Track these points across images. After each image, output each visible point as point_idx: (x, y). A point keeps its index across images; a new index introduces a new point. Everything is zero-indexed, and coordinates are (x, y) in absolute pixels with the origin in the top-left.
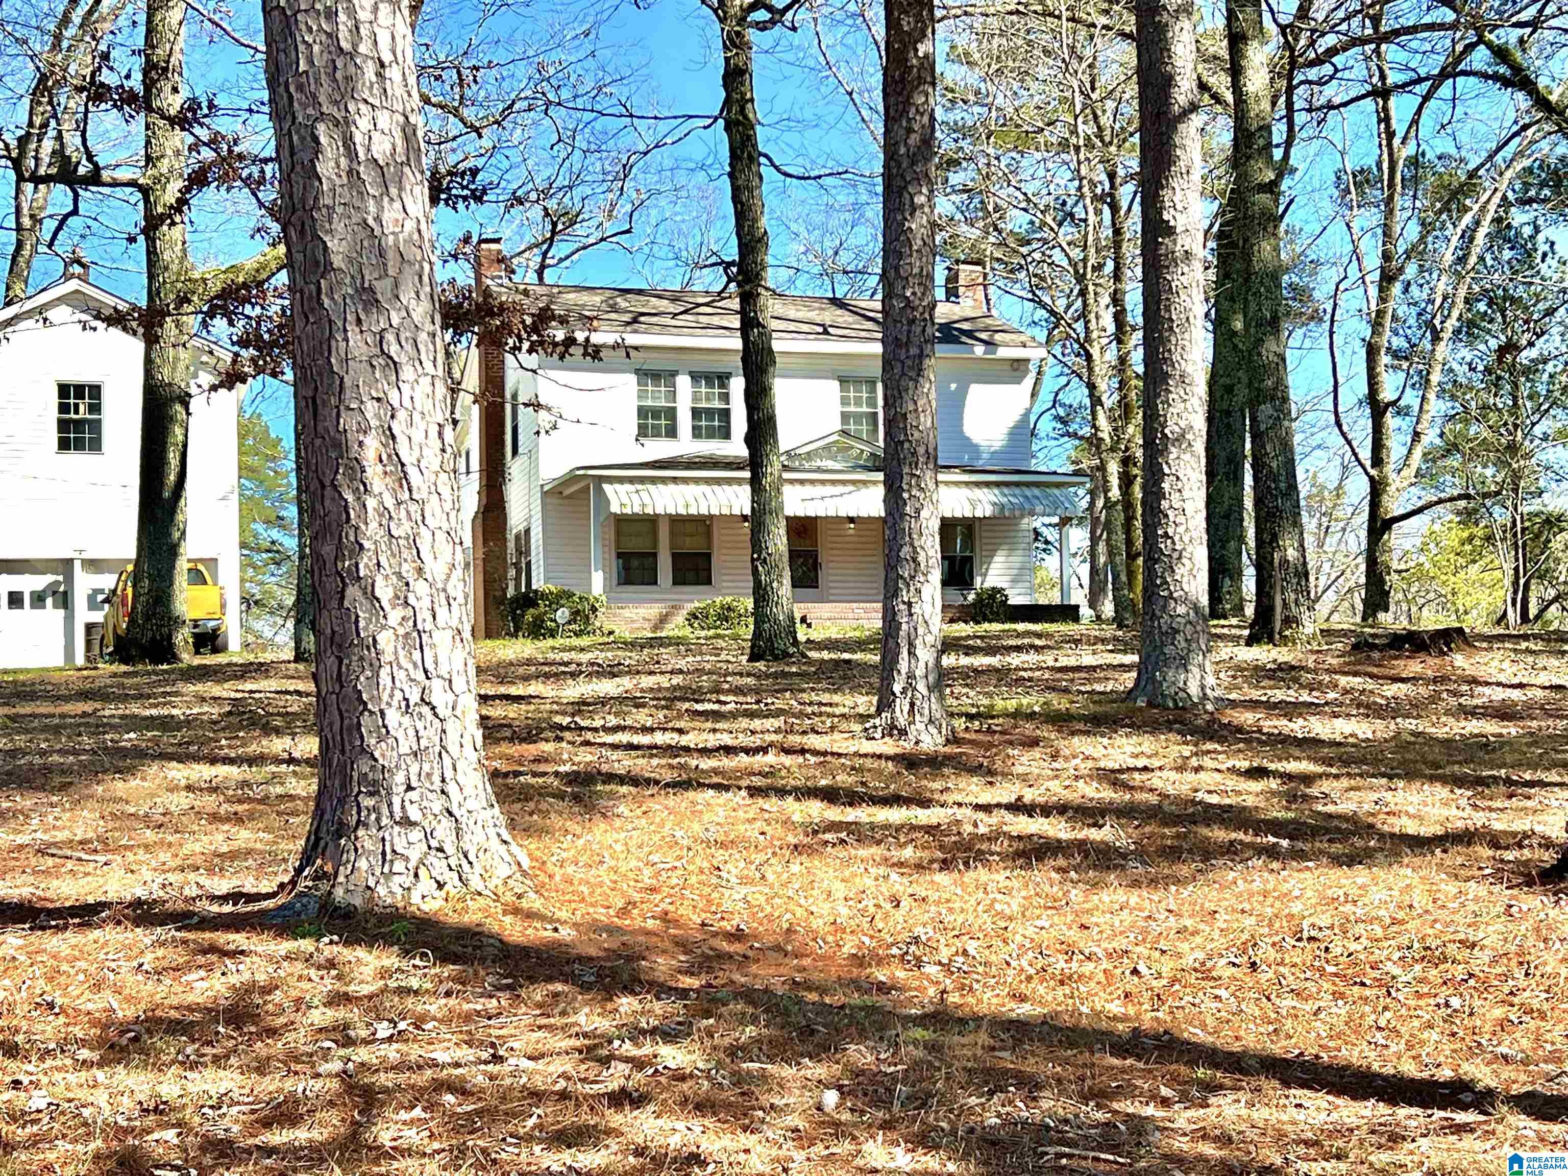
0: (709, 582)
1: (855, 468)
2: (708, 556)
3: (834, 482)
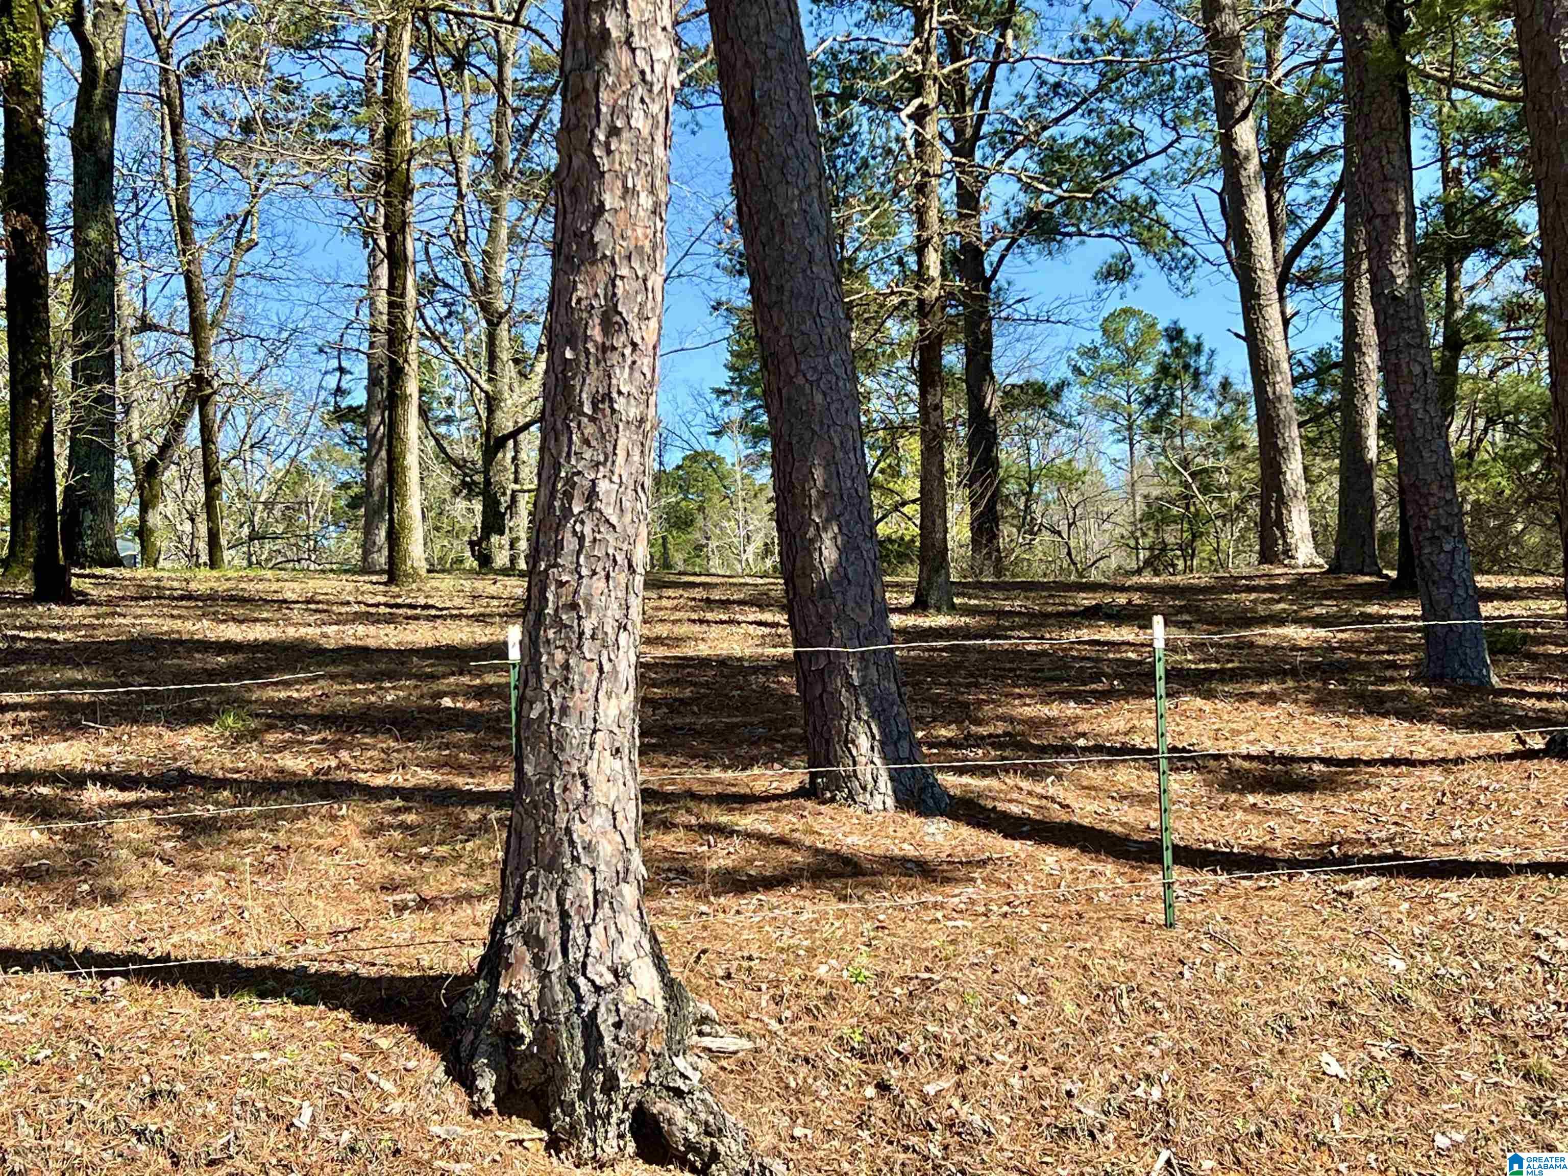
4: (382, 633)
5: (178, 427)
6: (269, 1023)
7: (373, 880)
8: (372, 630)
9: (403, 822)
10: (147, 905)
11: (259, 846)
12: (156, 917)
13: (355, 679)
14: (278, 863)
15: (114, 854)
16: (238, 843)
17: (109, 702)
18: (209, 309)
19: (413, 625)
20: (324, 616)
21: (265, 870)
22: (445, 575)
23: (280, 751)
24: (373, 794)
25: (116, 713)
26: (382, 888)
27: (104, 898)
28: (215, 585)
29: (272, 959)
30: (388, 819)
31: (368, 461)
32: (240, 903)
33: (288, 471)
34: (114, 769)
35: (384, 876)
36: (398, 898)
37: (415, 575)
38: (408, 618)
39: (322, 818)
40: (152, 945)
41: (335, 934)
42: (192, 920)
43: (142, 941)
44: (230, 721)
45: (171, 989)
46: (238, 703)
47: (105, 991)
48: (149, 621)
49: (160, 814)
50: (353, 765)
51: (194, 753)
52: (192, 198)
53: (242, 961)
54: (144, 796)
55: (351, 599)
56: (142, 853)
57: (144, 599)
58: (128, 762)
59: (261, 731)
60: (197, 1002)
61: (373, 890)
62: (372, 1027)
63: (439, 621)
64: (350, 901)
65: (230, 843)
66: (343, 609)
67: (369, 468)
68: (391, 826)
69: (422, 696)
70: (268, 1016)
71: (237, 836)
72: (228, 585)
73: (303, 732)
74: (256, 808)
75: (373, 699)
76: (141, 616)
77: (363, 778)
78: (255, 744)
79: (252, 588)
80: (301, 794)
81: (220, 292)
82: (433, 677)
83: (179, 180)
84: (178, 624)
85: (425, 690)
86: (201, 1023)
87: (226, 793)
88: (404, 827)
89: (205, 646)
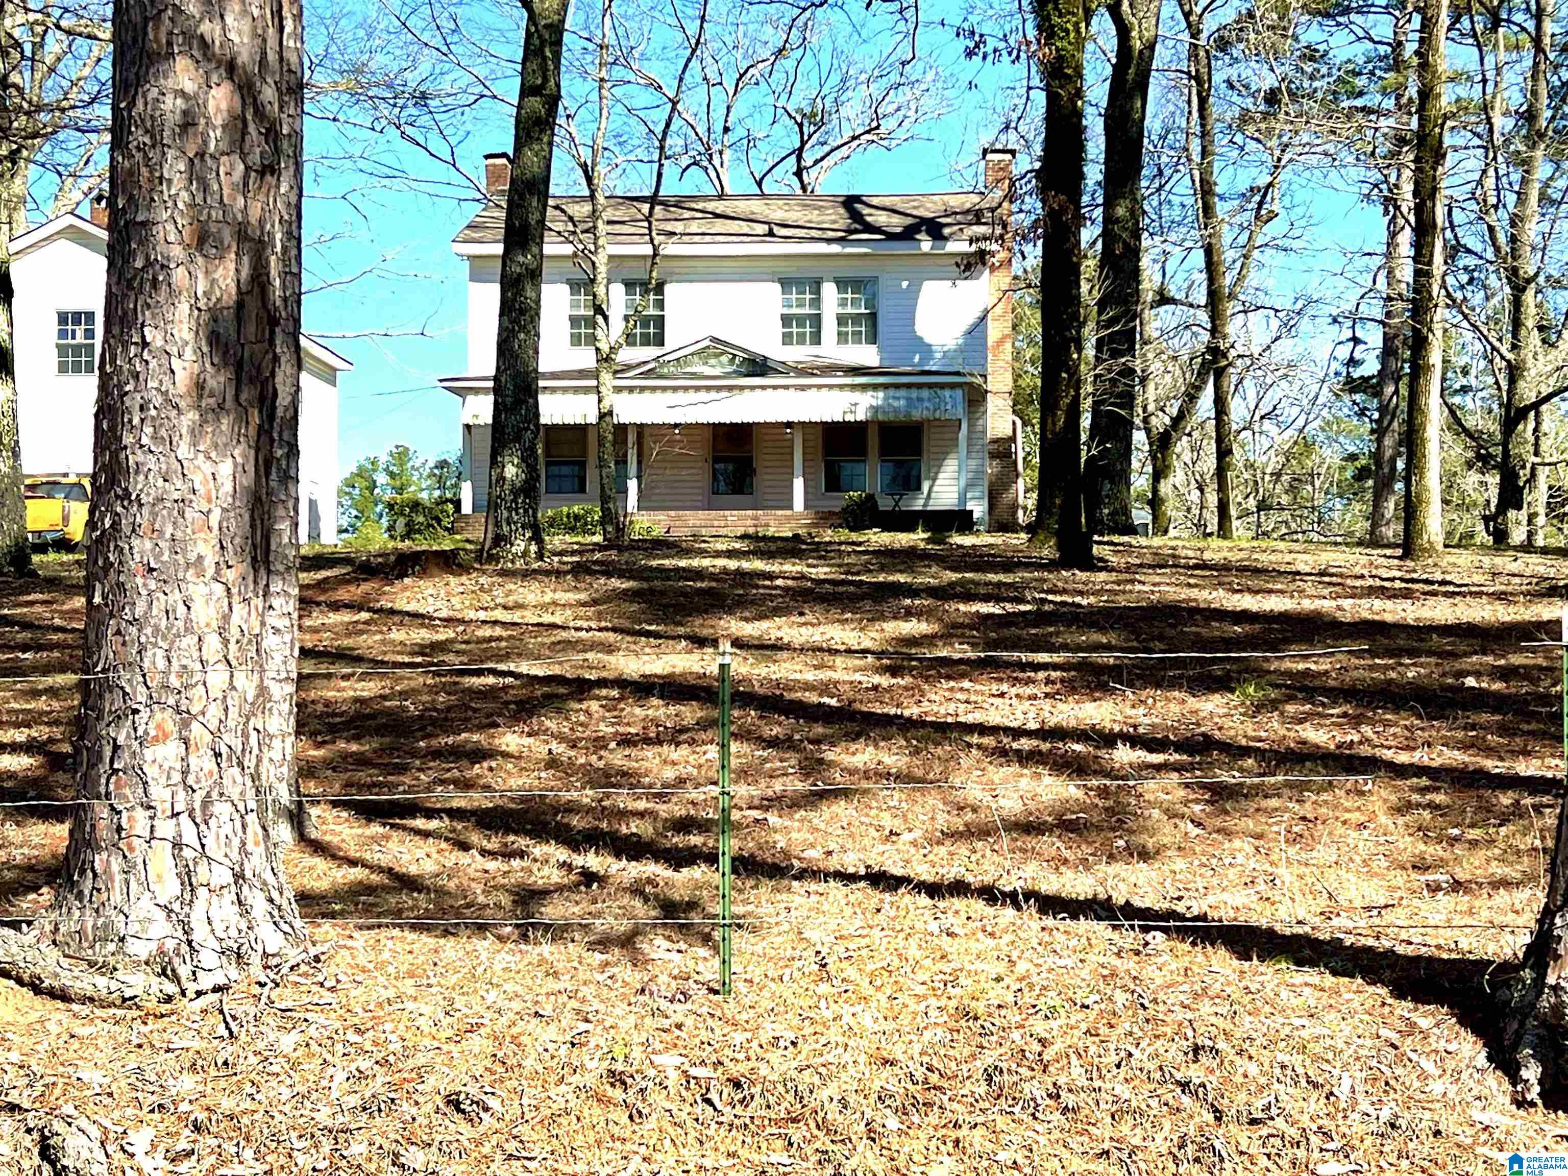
1: (731, 373)
3: (708, 388)
4: (1399, 608)
5: (1191, 396)
6: (1307, 991)
7: (1404, 857)
8: (1389, 604)
9: (1431, 801)
10: (1180, 864)
11: (1286, 816)
12: (1190, 877)
13: (1373, 654)
14: (1306, 833)
15: (1146, 813)
16: (1265, 810)
17: (1134, 666)
18: (1228, 280)
19: (1431, 601)
20: (1337, 589)
21: (1294, 839)
22: (1461, 551)
23: (1301, 722)
24: (1400, 771)
25: (1139, 677)
26: (1414, 867)
27: (1139, 854)
28: (1229, 555)
29: (1307, 929)
30: (1416, 797)
31: (1379, 432)
32: (1270, 870)
33: (1296, 443)
34: (1141, 730)
35: (1414, 856)
36: (1431, 878)
37: (1430, 550)
38: (1424, 593)
39: (1348, 792)
40: (1189, 904)
41: (1368, 909)
42: (1225, 883)
43: (1180, 898)
44: (1251, 690)
45: (1209, 948)
46: (1258, 673)
47: (1147, 944)
48: (1167, 588)
49: (1188, 777)
50: (1376, 741)
51: (1216, 720)
52: (1216, 171)
53: (1278, 927)
54: (1172, 759)
55: (1365, 572)
56: (1172, 814)
57: (1161, 567)
58: (1153, 725)
59: (1280, 702)
60: (1236, 963)
61: (1404, 868)
62: (1411, 1005)
63: (1458, 598)
64: (1383, 877)
65: (1258, 810)
66: (1358, 583)
67: (1379, 441)
68: (1419, 805)
69: (1444, 675)
70: (1307, 984)
71: (1265, 803)
72: (1242, 555)
73: (1323, 705)
74: (1280, 778)
75: (1393, 675)
76: (1158, 584)
77: (1388, 754)
78: (1276, 713)
79: (1264, 559)
80: (1325, 767)
81: (1238, 265)
82: (1454, 655)
83: (1204, 153)
84: (1194, 593)
85: (1447, 669)
86: (1241, 985)
87: (1250, 761)
88: (1433, 807)
89: (1222, 615)
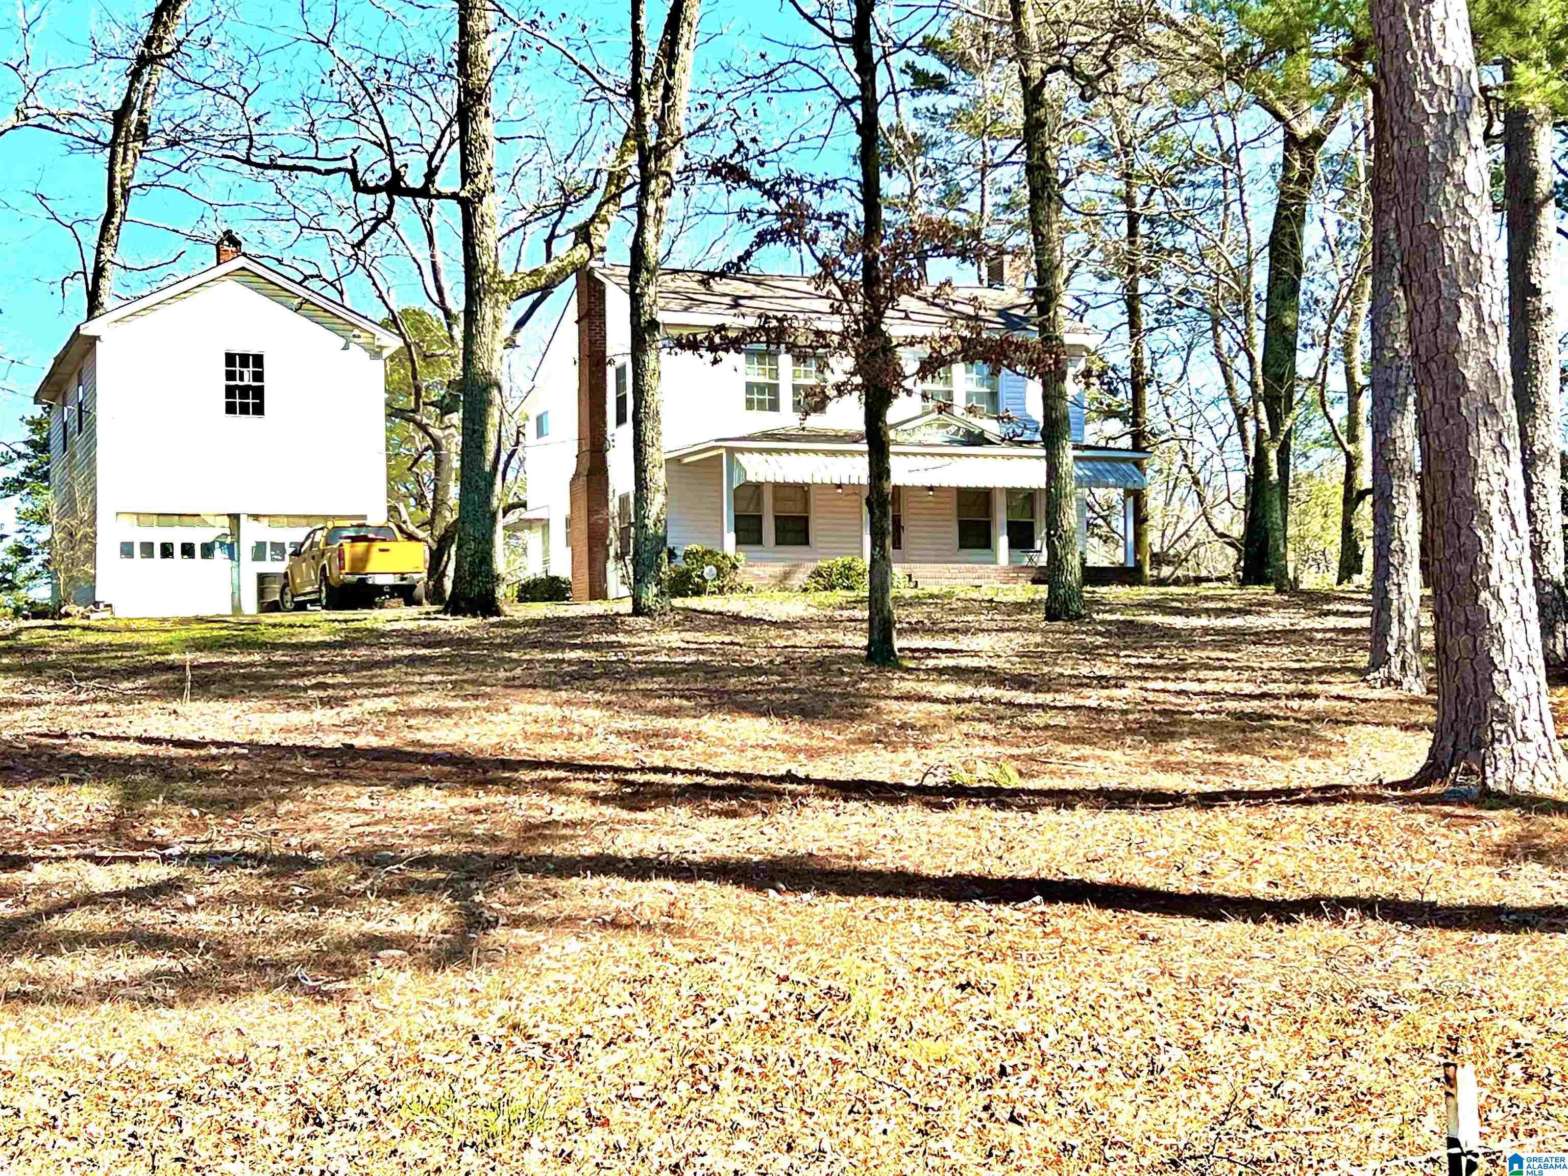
0: (806, 542)
1: (952, 442)
2: (806, 520)
3: (933, 455)
